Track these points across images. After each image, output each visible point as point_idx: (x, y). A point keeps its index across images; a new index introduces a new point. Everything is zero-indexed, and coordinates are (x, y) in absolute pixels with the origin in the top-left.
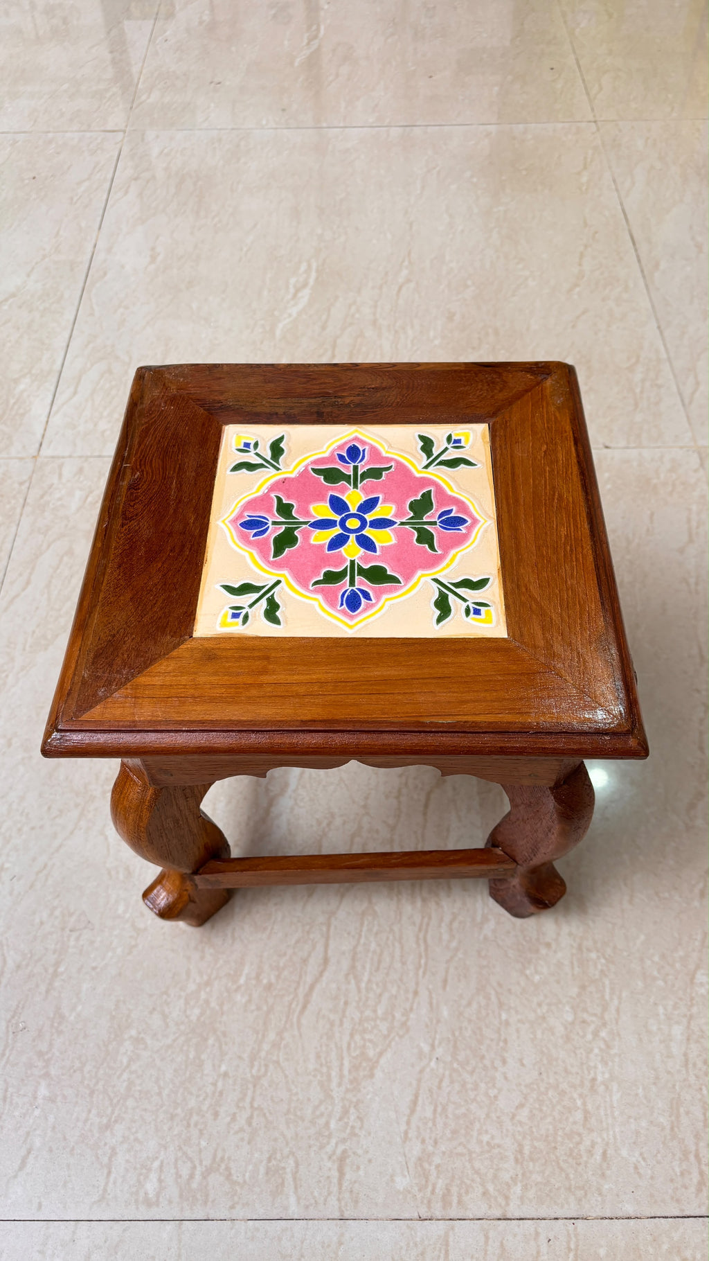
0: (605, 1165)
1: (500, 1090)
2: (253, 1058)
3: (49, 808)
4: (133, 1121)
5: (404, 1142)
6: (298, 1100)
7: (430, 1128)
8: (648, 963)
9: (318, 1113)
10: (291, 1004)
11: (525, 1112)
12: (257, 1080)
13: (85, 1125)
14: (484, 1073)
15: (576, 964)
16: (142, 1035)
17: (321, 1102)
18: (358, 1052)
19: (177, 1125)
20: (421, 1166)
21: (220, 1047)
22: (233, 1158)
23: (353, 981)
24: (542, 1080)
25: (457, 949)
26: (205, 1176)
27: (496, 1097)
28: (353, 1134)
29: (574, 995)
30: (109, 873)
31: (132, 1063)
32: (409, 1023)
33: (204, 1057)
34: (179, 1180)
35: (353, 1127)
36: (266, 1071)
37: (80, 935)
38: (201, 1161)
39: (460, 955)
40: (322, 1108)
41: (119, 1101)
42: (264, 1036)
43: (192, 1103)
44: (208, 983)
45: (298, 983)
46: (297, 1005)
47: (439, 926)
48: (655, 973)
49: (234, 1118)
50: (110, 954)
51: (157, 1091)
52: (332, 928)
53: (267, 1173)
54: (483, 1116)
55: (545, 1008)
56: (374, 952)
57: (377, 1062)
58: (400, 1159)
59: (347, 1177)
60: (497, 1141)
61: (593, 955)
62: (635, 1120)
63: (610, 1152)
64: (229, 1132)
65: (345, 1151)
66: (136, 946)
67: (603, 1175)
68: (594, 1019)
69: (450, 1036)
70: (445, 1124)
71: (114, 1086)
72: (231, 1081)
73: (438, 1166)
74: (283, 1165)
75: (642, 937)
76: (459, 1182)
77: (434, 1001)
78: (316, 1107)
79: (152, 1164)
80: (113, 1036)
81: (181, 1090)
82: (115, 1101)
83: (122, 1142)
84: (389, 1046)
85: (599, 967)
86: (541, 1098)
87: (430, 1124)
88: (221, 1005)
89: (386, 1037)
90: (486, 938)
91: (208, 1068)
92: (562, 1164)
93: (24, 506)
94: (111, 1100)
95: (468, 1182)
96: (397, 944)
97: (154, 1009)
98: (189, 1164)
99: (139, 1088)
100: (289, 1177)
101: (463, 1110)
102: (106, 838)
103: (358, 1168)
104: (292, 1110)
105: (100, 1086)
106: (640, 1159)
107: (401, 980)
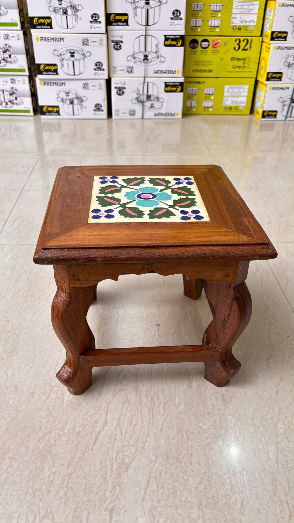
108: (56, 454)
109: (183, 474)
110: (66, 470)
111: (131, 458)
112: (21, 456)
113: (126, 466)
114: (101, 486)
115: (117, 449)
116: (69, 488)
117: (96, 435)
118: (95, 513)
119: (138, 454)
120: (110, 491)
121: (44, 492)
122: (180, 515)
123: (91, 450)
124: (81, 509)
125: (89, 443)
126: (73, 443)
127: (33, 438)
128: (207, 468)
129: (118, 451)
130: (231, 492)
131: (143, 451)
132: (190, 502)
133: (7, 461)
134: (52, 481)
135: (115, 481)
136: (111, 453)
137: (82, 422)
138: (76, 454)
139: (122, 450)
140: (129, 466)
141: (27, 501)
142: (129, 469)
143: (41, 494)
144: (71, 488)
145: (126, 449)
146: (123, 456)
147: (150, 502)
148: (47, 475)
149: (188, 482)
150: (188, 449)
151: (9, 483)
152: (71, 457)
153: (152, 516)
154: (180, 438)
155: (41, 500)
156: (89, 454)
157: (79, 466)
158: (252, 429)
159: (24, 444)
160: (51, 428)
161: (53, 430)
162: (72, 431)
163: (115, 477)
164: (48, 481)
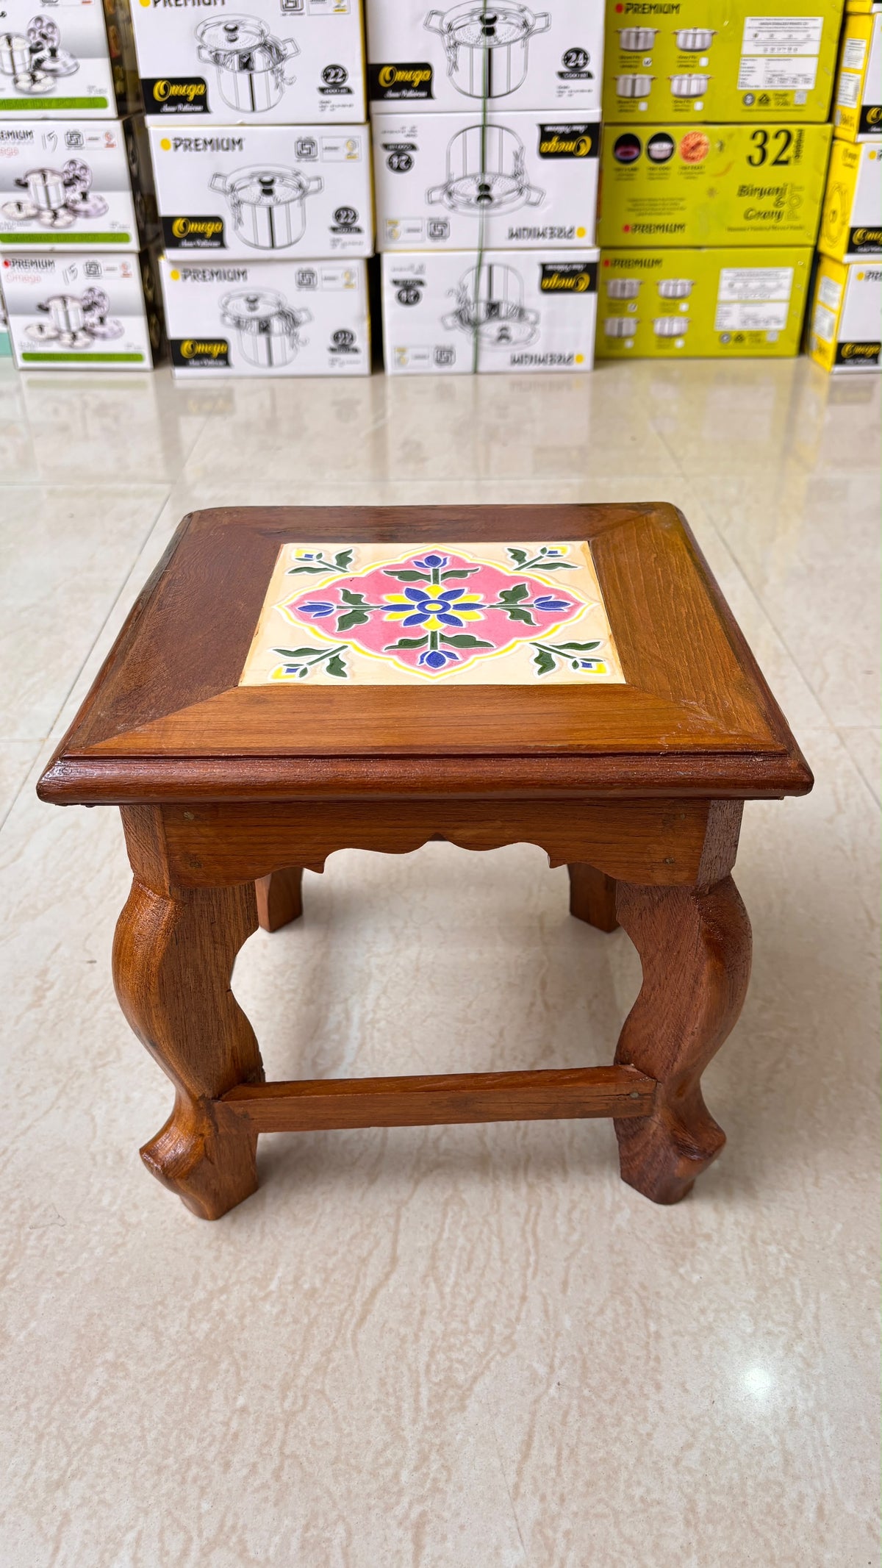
0: (822, 1527)
1: (655, 1425)
2: (285, 1388)
3: (18, 1086)
4: (100, 1476)
5: (515, 1499)
6: (352, 1442)
7: (554, 1480)
8: (852, 1258)
9: (381, 1461)
10: (343, 1315)
11: (693, 1458)
12: (289, 1417)
13: (26, 1483)
14: (629, 1402)
15: (749, 1259)
16: (121, 1360)
17: (386, 1446)
18: (441, 1377)
19: (167, 1480)
20: (541, 1532)
21: (238, 1374)
22: (249, 1526)
23: (433, 1285)
24: (717, 1412)
25: (580, 1244)
26: (205, 1553)
27: (649, 1435)
28: (435, 1490)
29: (752, 1300)
30: (93, 1158)
31: (103, 1397)
32: (515, 1337)
33: (211, 1386)
34: (165, 1559)
35: (435, 1480)
36: (304, 1407)
37: (44, 1232)
38: (200, 1535)
39: (584, 1250)
40: (388, 1453)
41: (79, 1449)
42: (302, 1356)
43: (191, 1450)
44: (224, 1290)
45: (355, 1288)
46: (352, 1316)
47: (554, 1216)
48: (864, 1270)
49: (254, 1469)
50: (85, 1255)
51: (140, 1435)
52: (403, 1220)
53: (302, 1548)
54: (632, 1461)
55: (711, 1316)
56: (463, 1249)
57: (470, 1389)
58: (508, 1523)
59: (427, 1550)
60: (656, 1496)
61: (773, 1249)
62: (861, 1462)
63: (828, 1507)
64: (245, 1490)
65: (423, 1514)
66: (124, 1244)
67: (822, 1540)
68: (783, 1329)
69: (575, 1353)
70: (576, 1474)
71: (74, 1429)
72: (251, 1420)
73: (567, 1533)
74: (327, 1535)
75: (839, 1227)
76: (601, 1555)
77: (551, 1308)
78: (379, 1453)
79: (124, 1535)
80: (78, 1361)
81: (175, 1433)
82: (74, 1448)
83: (78, 1506)
84: (487, 1367)
85: (783, 1263)
86: (715, 1435)
87: (553, 1474)
88: (242, 1317)
89: (481, 1356)
90: (619, 1231)
91: (217, 1401)
92: (757, 1525)
93: (24, 783)
94: (68, 1447)
95: (616, 1555)
96: (494, 1239)
97: (143, 1324)
98: (182, 1536)
99: (110, 1430)
100: (337, 1553)
101: (601, 1454)
102: (93, 1119)
103: (444, 1538)
104: (343, 1457)
105: (53, 1429)
106: (875, 1515)
107: (501, 1282)
108: (244, 1356)
109: (634, 1419)
110: (277, 1403)
111: (474, 1369)
112: (141, 1359)
113: (461, 1392)
114: (384, 1450)
115: (431, 1342)
116: (288, 1456)
117: (364, 1299)
118: (369, 1534)
119: (494, 1356)
120: (412, 1467)
121: (213, 1467)
122: (629, 1541)
123: (350, 1345)
124: (326, 1520)
125: (344, 1323)
126: (296, 1321)
127: (175, 1307)
128: (707, 1402)
129: (434, 1346)
130: (785, 1473)
131: (509, 1347)
132: (658, 1503)
133: (100, 1374)
134: (236, 1436)
135: (426, 1436)
136: (411, 1353)
137: (320, 1261)
138: (306, 1354)
139: (445, 1344)
140: (468, 1393)
141: (163, 1495)
142: (467, 1402)
143: (204, 1474)
144: (294, 1456)
145: (458, 1342)
146: (447, 1364)
147: (537, 1500)
148: (221, 1418)
149: (652, 1442)
150: (648, 1343)
151: (108, 1439)
152: (289, 1364)
153: (542, 1543)
154: (621, 1309)
155: (203, 1490)
156: (346, 1357)
157: (317, 1391)
158: (843, 1283)
159: (150, 1324)
160: (230, 1277)
161: (235, 1284)
162: (290, 1288)
163: (425, 1426)
164: (225, 1435)
